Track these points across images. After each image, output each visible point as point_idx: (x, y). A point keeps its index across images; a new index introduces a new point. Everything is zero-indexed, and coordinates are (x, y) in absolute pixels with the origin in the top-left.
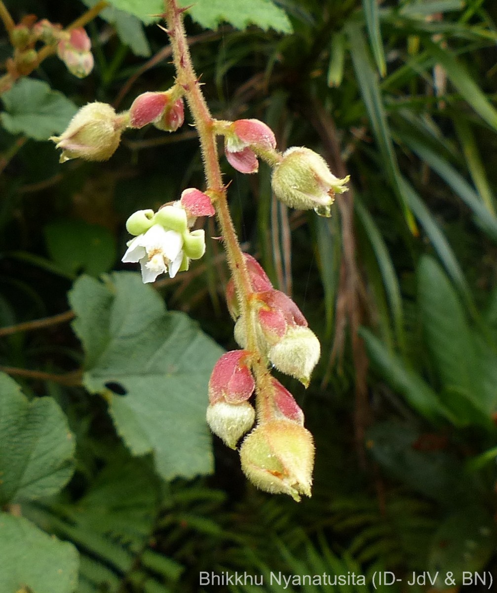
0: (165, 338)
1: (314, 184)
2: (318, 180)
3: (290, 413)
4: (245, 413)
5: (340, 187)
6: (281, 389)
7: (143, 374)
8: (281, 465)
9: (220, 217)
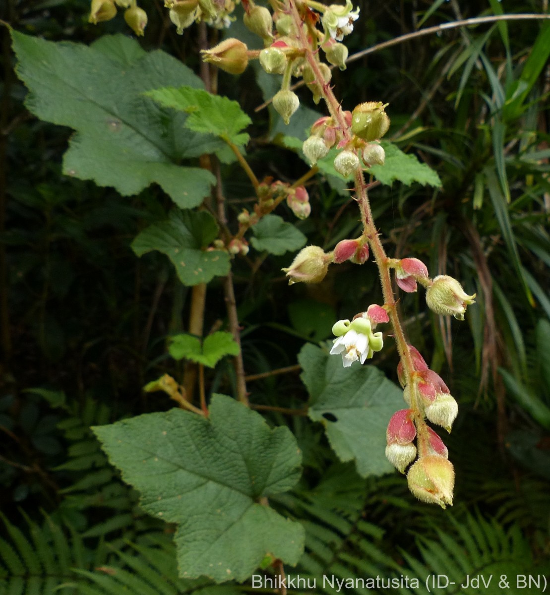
0: (362, 383)
1: (453, 299)
2: (456, 297)
3: (439, 450)
4: (410, 451)
5: (470, 301)
6: (434, 434)
7: (348, 407)
8: (433, 485)
9: (393, 321)
